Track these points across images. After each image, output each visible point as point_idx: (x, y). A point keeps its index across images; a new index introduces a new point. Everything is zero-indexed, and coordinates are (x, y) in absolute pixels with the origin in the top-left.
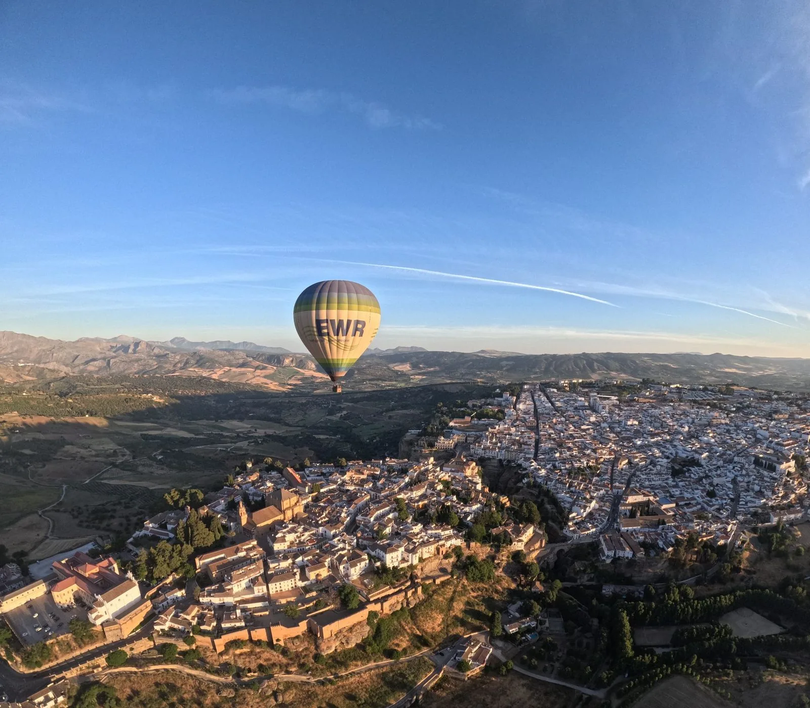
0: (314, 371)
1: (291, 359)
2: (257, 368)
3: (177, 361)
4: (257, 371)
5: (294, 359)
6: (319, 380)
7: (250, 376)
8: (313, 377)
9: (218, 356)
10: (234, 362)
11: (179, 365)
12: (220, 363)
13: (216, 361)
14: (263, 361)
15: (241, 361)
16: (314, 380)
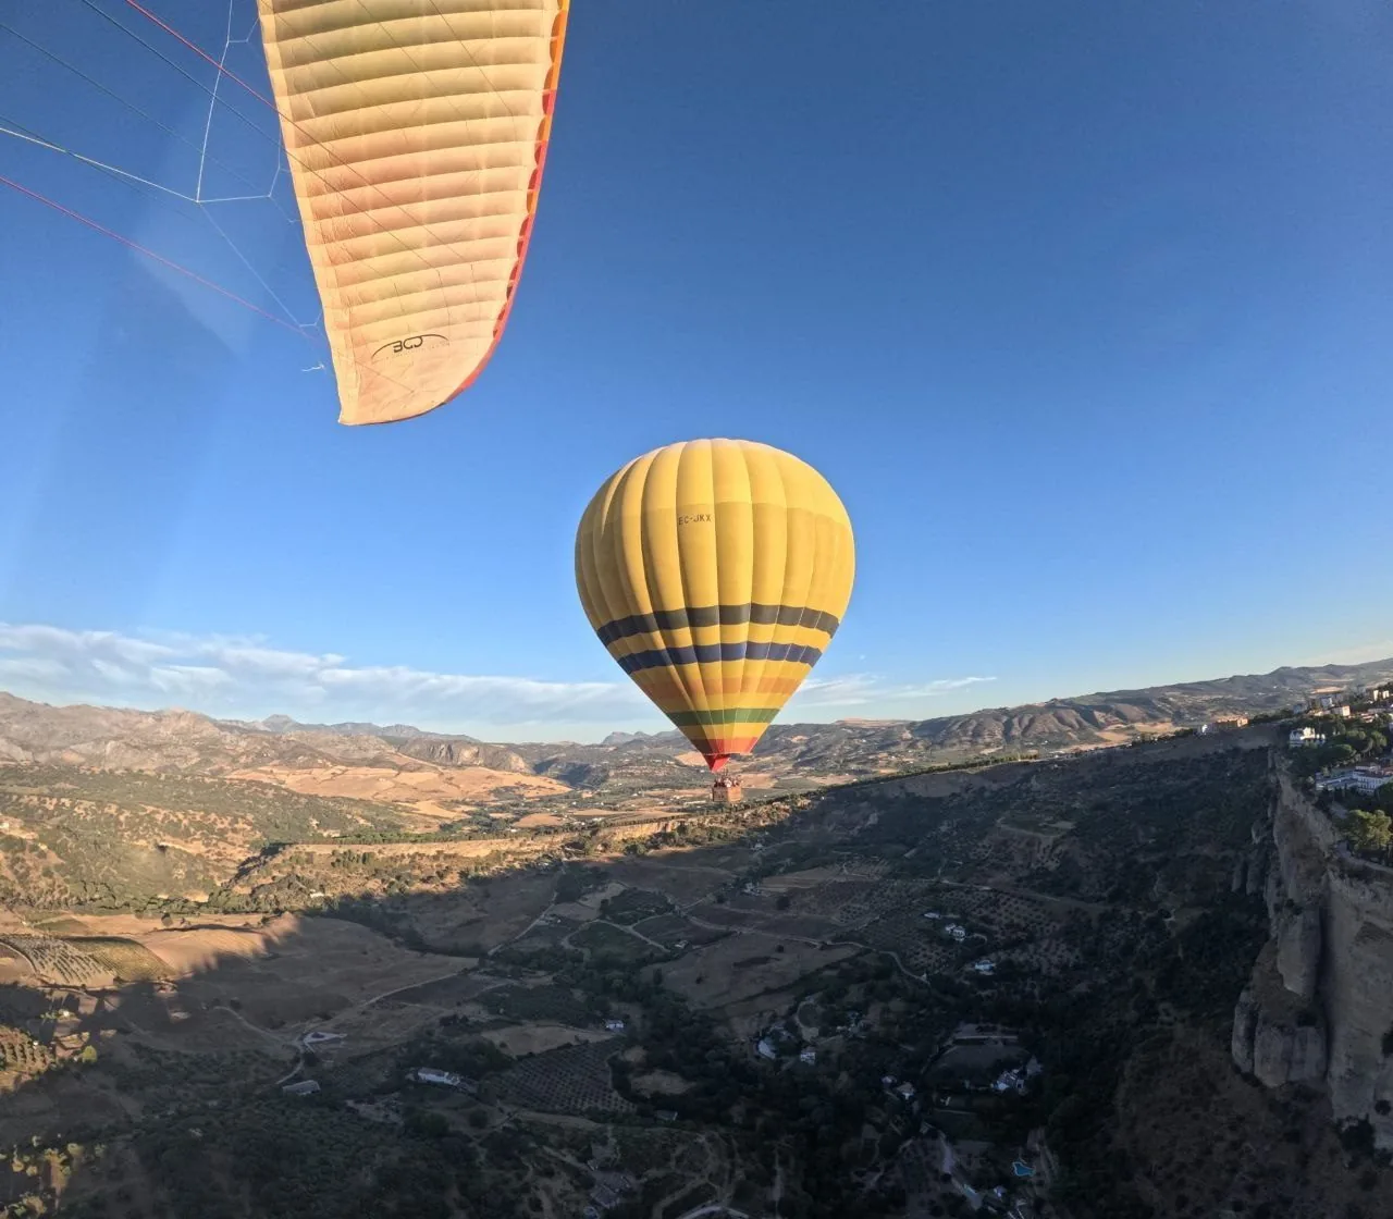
0: (524, 774)
1: (475, 750)
2: (401, 769)
3: (240, 750)
4: (403, 774)
5: (481, 748)
6: (533, 793)
7: (385, 784)
8: (520, 785)
9: (326, 744)
10: (357, 756)
11: (243, 760)
12: (329, 758)
13: (322, 755)
14: (417, 755)
15: (372, 754)
16: (522, 791)
